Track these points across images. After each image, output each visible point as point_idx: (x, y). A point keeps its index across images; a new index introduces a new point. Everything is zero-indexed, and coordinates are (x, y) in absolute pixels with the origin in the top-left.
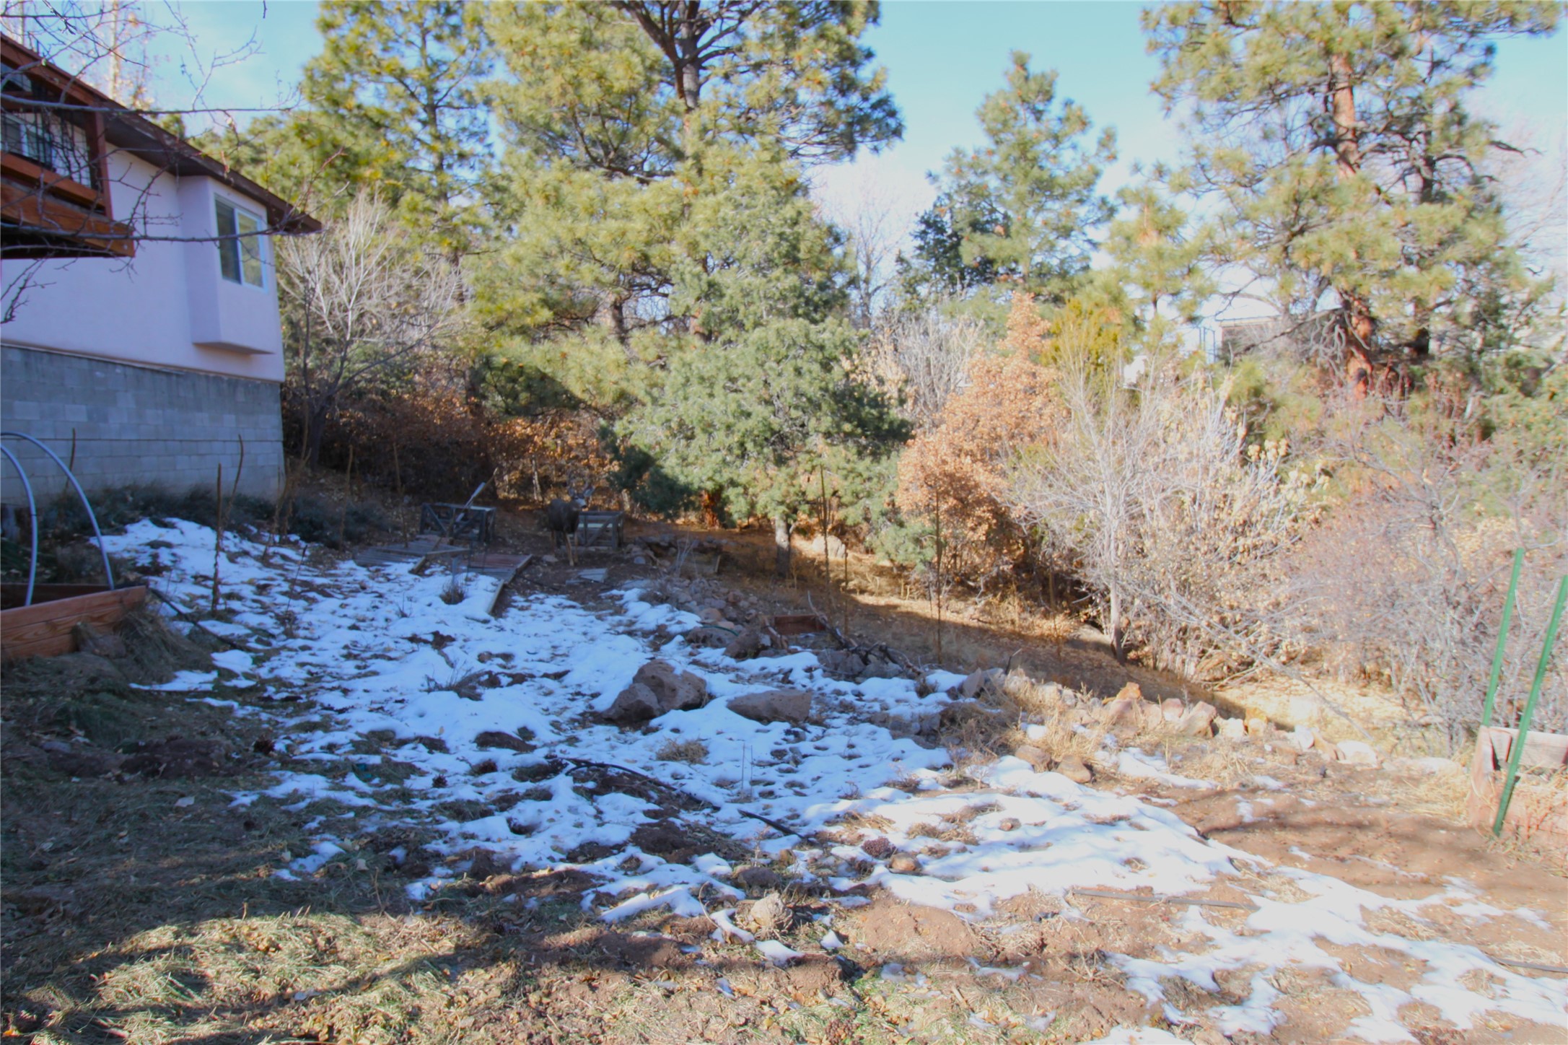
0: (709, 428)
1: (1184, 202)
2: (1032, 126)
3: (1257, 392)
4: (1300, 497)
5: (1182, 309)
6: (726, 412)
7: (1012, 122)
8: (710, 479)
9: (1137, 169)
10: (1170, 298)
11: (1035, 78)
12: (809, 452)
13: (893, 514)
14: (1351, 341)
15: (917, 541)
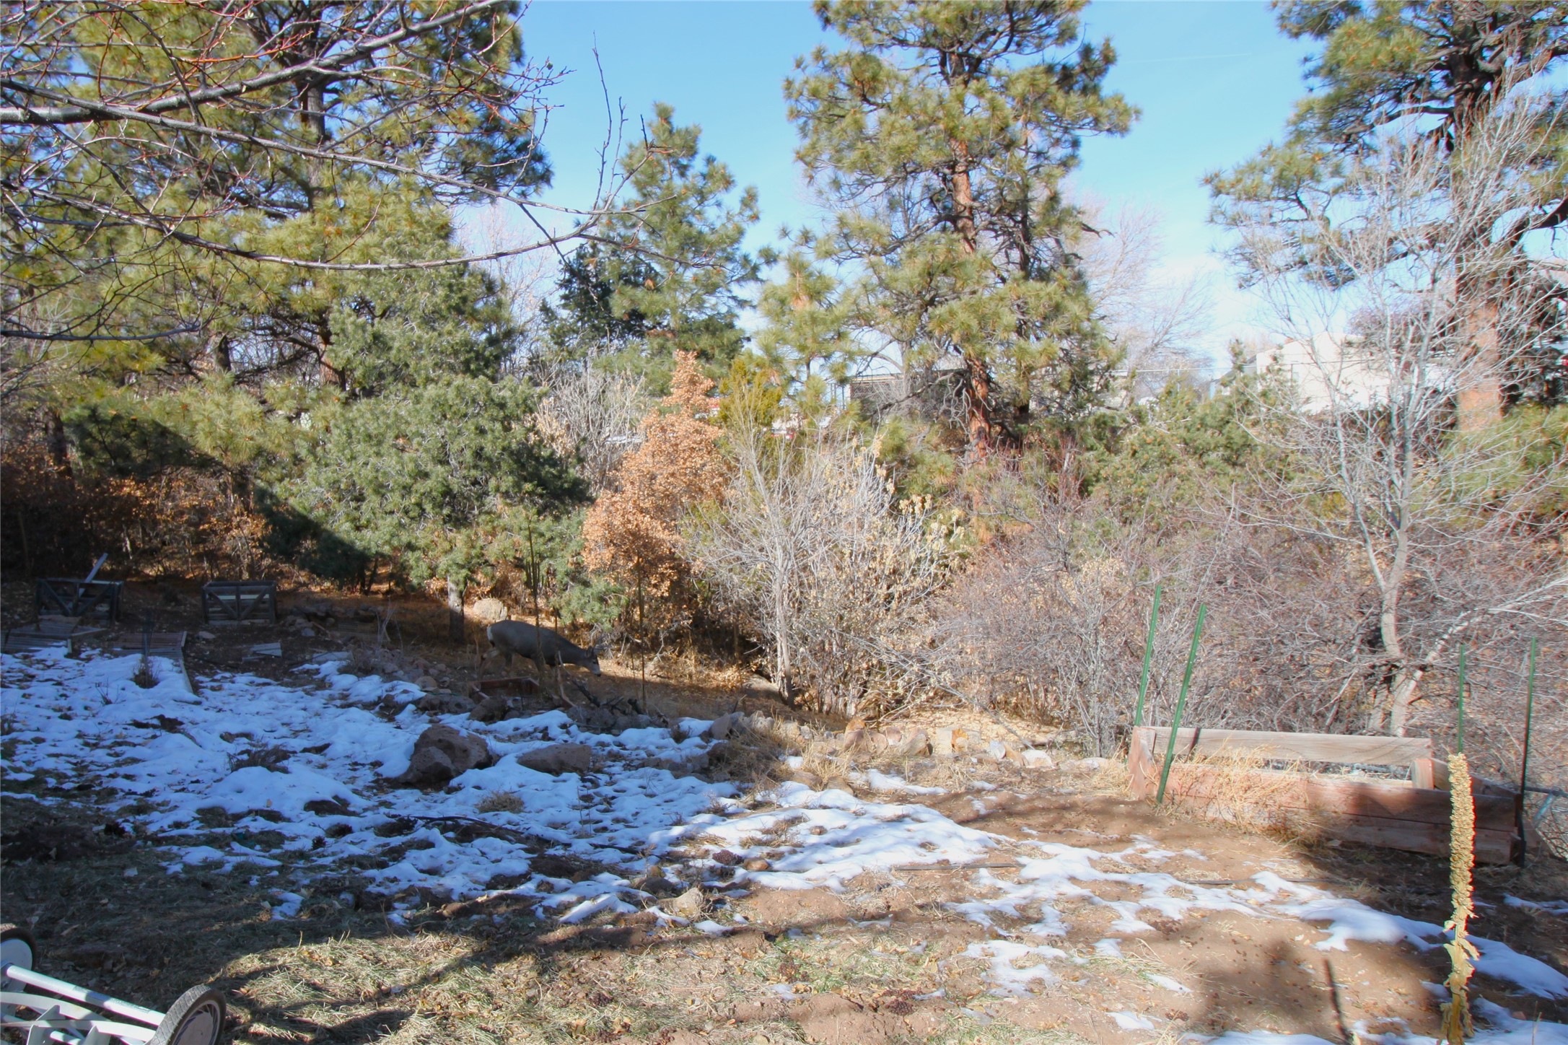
0: (380, 489)
1: (829, 268)
2: (678, 182)
3: (899, 449)
4: (939, 546)
5: (834, 371)
6: (400, 473)
7: (659, 176)
8: (388, 542)
9: (785, 233)
10: (822, 361)
11: (679, 132)
12: (489, 513)
13: (577, 575)
14: (976, 403)
15: (602, 600)
